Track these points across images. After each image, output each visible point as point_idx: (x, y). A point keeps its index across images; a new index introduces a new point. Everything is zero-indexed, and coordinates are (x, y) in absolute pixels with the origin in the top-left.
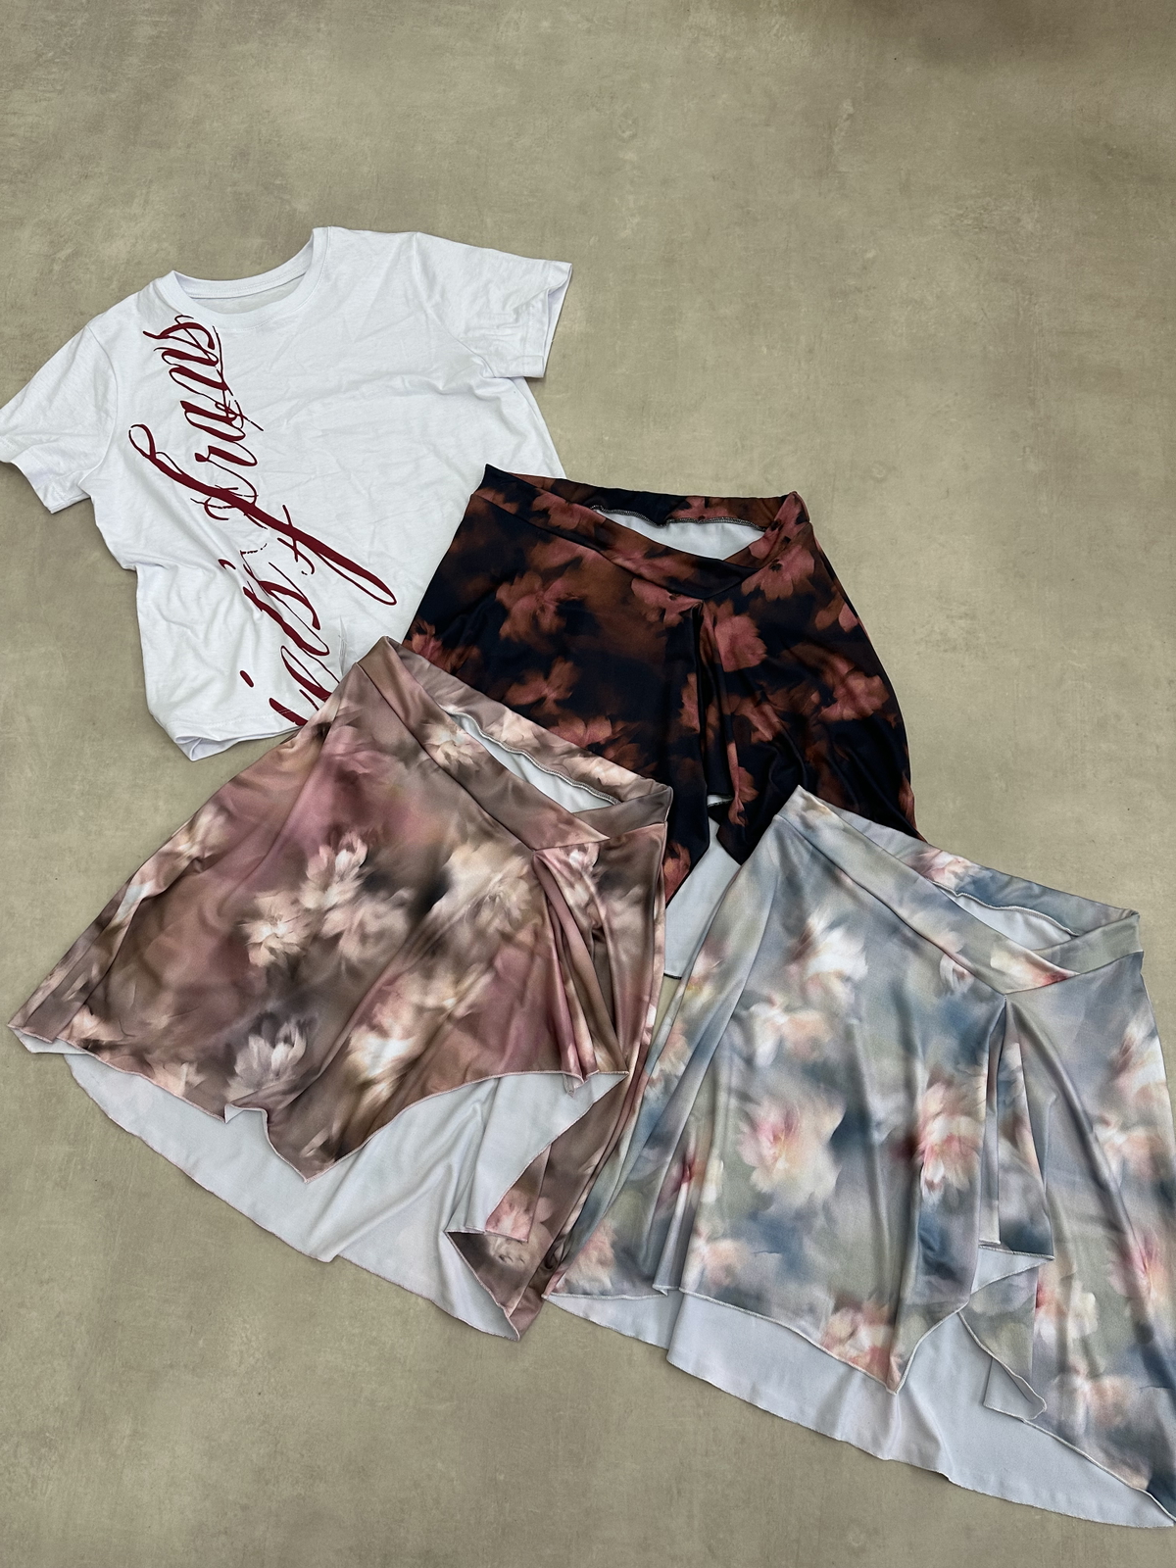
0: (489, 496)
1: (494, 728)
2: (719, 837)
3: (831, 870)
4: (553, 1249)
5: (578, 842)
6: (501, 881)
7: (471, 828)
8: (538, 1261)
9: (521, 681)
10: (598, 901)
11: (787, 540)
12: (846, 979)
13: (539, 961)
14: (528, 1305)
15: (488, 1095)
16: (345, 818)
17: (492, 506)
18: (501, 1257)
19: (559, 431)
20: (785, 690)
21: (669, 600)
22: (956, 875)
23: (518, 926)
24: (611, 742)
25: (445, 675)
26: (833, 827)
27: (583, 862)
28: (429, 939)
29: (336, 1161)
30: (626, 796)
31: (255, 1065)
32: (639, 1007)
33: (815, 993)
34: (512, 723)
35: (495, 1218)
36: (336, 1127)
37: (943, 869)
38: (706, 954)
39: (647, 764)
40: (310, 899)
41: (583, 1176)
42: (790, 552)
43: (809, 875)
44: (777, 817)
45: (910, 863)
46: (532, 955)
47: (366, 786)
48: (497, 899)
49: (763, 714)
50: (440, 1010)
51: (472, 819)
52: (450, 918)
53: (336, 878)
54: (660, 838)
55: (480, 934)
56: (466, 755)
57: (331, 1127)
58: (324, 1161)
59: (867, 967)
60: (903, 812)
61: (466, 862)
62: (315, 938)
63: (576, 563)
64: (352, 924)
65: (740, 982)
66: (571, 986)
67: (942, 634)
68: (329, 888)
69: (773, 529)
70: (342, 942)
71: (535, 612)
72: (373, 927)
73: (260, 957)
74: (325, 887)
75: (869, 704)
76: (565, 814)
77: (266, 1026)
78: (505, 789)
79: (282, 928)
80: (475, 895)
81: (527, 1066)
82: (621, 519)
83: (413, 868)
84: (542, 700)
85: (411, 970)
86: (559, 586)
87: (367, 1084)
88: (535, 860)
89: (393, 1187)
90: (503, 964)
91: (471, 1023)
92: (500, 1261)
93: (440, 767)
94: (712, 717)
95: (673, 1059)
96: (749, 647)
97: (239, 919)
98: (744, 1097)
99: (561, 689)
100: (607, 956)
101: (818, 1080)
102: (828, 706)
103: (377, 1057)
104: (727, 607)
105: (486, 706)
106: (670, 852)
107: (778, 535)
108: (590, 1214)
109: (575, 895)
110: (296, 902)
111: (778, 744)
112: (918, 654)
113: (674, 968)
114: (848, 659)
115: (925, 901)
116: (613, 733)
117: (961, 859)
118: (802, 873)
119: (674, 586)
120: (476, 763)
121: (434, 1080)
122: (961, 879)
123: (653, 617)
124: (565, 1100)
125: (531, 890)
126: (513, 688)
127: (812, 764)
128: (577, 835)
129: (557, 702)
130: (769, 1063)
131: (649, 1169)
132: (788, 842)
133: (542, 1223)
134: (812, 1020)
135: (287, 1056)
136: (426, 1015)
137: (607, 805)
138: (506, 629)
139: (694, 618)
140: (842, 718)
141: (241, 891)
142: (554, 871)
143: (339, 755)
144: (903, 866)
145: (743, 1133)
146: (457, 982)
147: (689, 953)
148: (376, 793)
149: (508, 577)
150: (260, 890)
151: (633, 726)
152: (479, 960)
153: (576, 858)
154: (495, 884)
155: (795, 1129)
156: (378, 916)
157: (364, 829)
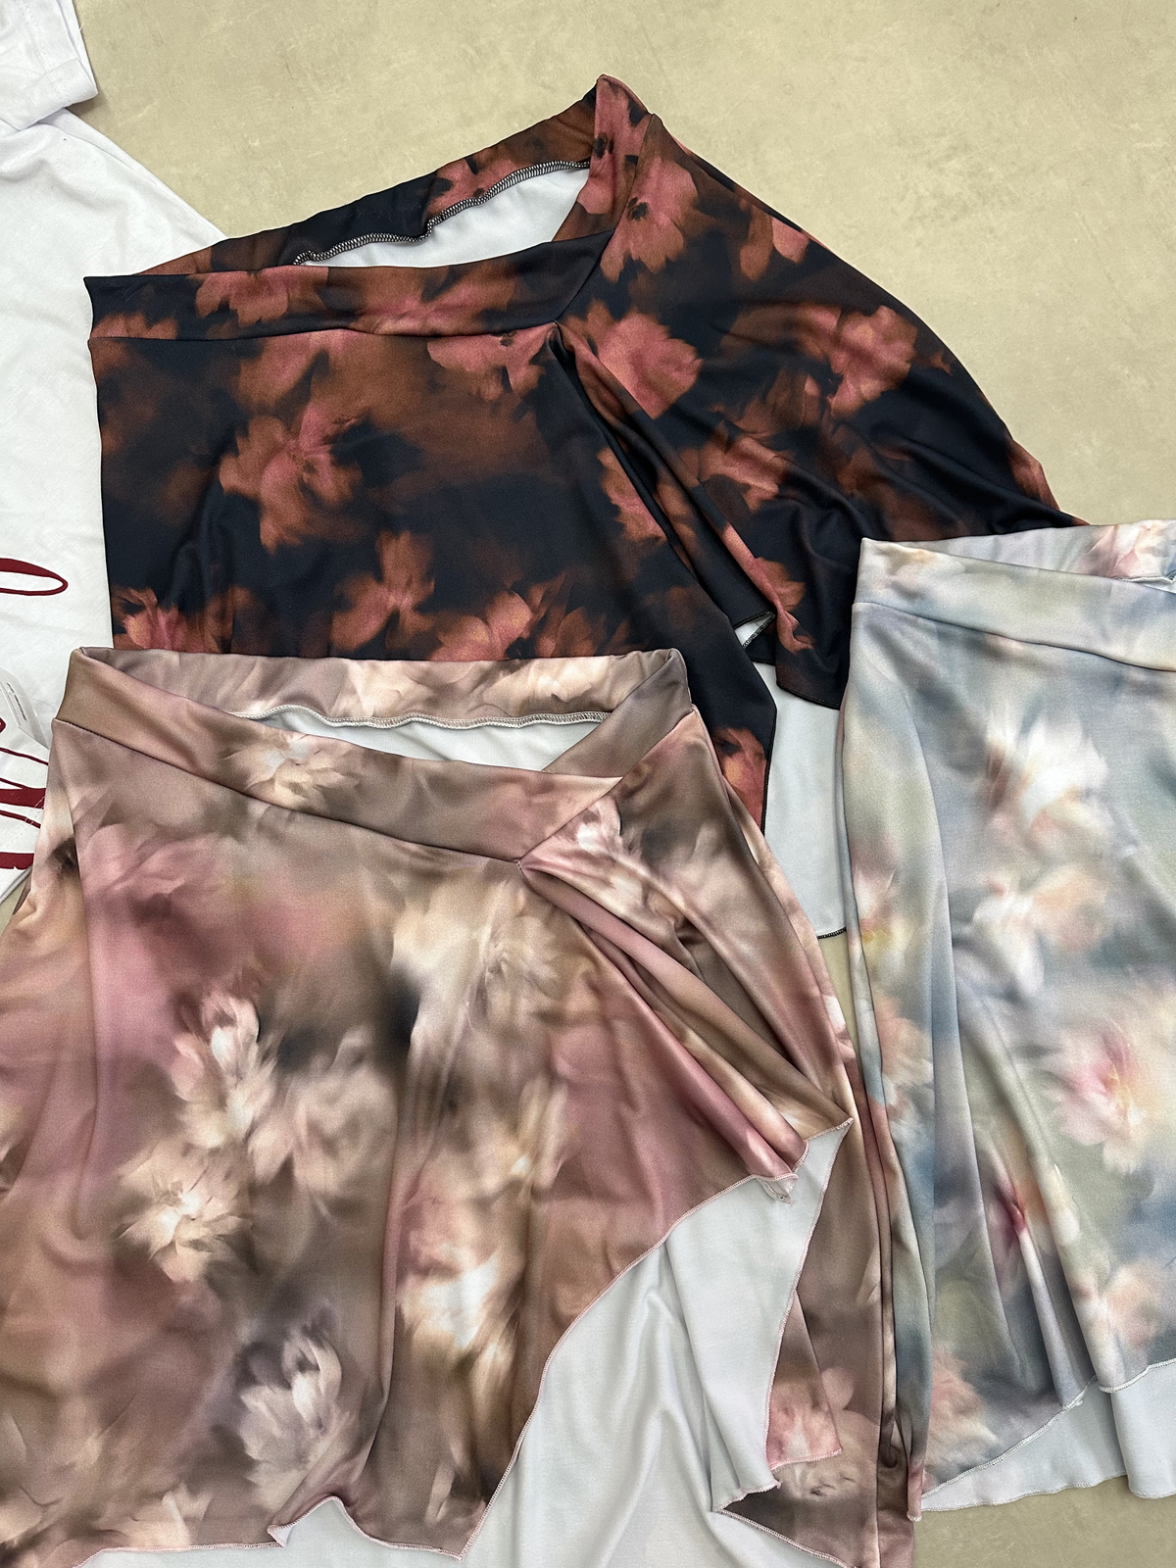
0: (118, 328)
1: (345, 703)
2: (783, 685)
3: (980, 643)
4: (884, 1439)
5: (578, 809)
6: (494, 937)
7: (399, 881)
8: (872, 1468)
9: (343, 605)
10: (661, 885)
11: (632, 160)
12: (1084, 795)
13: (622, 1028)
14: (892, 1537)
15: (660, 1273)
16: (187, 977)
17: (132, 343)
18: (815, 1492)
19: (174, 170)
20: (756, 401)
21: (503, 348)
22: (1152, 550)
23: (561, 989)
24: (538, 627)
25: (213, 660)
26: (947, 576)
27: (602, 837)
28: (433, 1091)
29: (487, 1502)
30: (609, 699)
31: (276, 1431)
32: (808, 1009)
33: (1051, 841)
34: (369, 681)
35: (775, 1444)
36: (457, 1451)
37: (1132, 552)
38: (868, 874)
39: (612, 631)
40: (208, 1133)
41: (869, 1309)
42: (647, 175)
43: (950, 668)
44: (859, 606)
45: (1086, 568)
46: (605, 1022)
47: (193, 908)
48: (504, 967)
49: (746, 457)
50: (513, 1186)
51: (393, 866)
52: (447, 1039)
53: (230, 1080)
54: (698, 736)
55: (508, 1036)
56: (325, 770)
57: (450, 1456)
58: (469, 1512)
59: (1103, 759)
60: (1035, 497)
61: (423, 939)
62: (252, 1190)
63: (321, 365)
64: (298, 1138)
65: (941, 888)
66: (695, 1040)
67: (935, 196)
68: (228, 1102)
69: (600, 155)
70: (299, 1173)
71: (300, 480)
72: (333, 1120)
73: (185, 1266)
74: (221, 1102)
75: (896, 356)
76: (533, 778)
77: (257, 1366)
78: (419, 791)
79: (193, 1201)
80: (466, 981)
81: (695, 1193)
82: (351, 259)
83: (344, 991)
84: (393, 619)
85: (433, 1152)
86: (314, 417)
87: (466, 1364)
88: (528, 875)
89: (596, 1487)
90: (570, 1063)
91: (574, 1179)
92: (816, 1498)
93: (293, 811)
94: (675, 504)
95: (907, 1061)
96: (666, 361)
97: (115, 1226)
98: (1033, 1051)
99: (415, 585)
100: (718, 959)
101: (1121, 965)
102: (835, 392)
103: (457, 1313)
104: (598, 314)
105: (310, 674)
106: (725, 748)
107: (613, 161)
108: (912, 1359)
109: (620, 896)
110: (188, 1149)
111: (791, 492)
112: (919, 244)
113: (826, 922)
114: (825, 302)
115: (1135, 615)
116: (534, 611)
117: (1149, 524)
118: (941, 672)
119: (497, 322)
120: (349, 774)
121: (565, 1294)
122: (1165, 554)
123: (492, 390)
124: (778, 1212)
125: (547, 924)
126: (337, 623)
127: (859, 495)
128: (570, 800)
129: (420, 608)
130: (1040, 979)
131: (956, 1237)
132: (897, 635)
133: (846, 1408)
134: (1065, 880)
135: (318, 1390)
136: (498, 1207)
137: (588, 729)
138: (269, 532)
139: (561, 355)
140: (865, 400)
141: (90, 1183)
142: (569, 877)
143: (117, 882)
144: (1080, 579)
145: (1059, 1104)
146: (514, 1127)
147: (835, 884)
148: (212, 909)
149: (225, 446)
150: (120, 1163)
151: (559, 581)
152: (528, 1076)
153: (588, 837)
154: (488, 946)
155: (1127, 1054)
156: (332, 1100)
157: (229, 977)
